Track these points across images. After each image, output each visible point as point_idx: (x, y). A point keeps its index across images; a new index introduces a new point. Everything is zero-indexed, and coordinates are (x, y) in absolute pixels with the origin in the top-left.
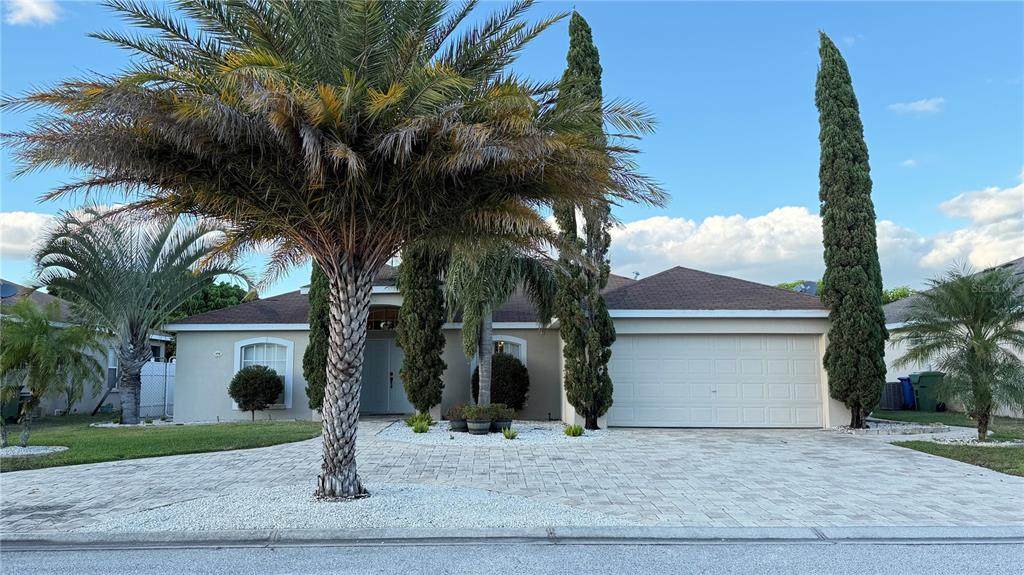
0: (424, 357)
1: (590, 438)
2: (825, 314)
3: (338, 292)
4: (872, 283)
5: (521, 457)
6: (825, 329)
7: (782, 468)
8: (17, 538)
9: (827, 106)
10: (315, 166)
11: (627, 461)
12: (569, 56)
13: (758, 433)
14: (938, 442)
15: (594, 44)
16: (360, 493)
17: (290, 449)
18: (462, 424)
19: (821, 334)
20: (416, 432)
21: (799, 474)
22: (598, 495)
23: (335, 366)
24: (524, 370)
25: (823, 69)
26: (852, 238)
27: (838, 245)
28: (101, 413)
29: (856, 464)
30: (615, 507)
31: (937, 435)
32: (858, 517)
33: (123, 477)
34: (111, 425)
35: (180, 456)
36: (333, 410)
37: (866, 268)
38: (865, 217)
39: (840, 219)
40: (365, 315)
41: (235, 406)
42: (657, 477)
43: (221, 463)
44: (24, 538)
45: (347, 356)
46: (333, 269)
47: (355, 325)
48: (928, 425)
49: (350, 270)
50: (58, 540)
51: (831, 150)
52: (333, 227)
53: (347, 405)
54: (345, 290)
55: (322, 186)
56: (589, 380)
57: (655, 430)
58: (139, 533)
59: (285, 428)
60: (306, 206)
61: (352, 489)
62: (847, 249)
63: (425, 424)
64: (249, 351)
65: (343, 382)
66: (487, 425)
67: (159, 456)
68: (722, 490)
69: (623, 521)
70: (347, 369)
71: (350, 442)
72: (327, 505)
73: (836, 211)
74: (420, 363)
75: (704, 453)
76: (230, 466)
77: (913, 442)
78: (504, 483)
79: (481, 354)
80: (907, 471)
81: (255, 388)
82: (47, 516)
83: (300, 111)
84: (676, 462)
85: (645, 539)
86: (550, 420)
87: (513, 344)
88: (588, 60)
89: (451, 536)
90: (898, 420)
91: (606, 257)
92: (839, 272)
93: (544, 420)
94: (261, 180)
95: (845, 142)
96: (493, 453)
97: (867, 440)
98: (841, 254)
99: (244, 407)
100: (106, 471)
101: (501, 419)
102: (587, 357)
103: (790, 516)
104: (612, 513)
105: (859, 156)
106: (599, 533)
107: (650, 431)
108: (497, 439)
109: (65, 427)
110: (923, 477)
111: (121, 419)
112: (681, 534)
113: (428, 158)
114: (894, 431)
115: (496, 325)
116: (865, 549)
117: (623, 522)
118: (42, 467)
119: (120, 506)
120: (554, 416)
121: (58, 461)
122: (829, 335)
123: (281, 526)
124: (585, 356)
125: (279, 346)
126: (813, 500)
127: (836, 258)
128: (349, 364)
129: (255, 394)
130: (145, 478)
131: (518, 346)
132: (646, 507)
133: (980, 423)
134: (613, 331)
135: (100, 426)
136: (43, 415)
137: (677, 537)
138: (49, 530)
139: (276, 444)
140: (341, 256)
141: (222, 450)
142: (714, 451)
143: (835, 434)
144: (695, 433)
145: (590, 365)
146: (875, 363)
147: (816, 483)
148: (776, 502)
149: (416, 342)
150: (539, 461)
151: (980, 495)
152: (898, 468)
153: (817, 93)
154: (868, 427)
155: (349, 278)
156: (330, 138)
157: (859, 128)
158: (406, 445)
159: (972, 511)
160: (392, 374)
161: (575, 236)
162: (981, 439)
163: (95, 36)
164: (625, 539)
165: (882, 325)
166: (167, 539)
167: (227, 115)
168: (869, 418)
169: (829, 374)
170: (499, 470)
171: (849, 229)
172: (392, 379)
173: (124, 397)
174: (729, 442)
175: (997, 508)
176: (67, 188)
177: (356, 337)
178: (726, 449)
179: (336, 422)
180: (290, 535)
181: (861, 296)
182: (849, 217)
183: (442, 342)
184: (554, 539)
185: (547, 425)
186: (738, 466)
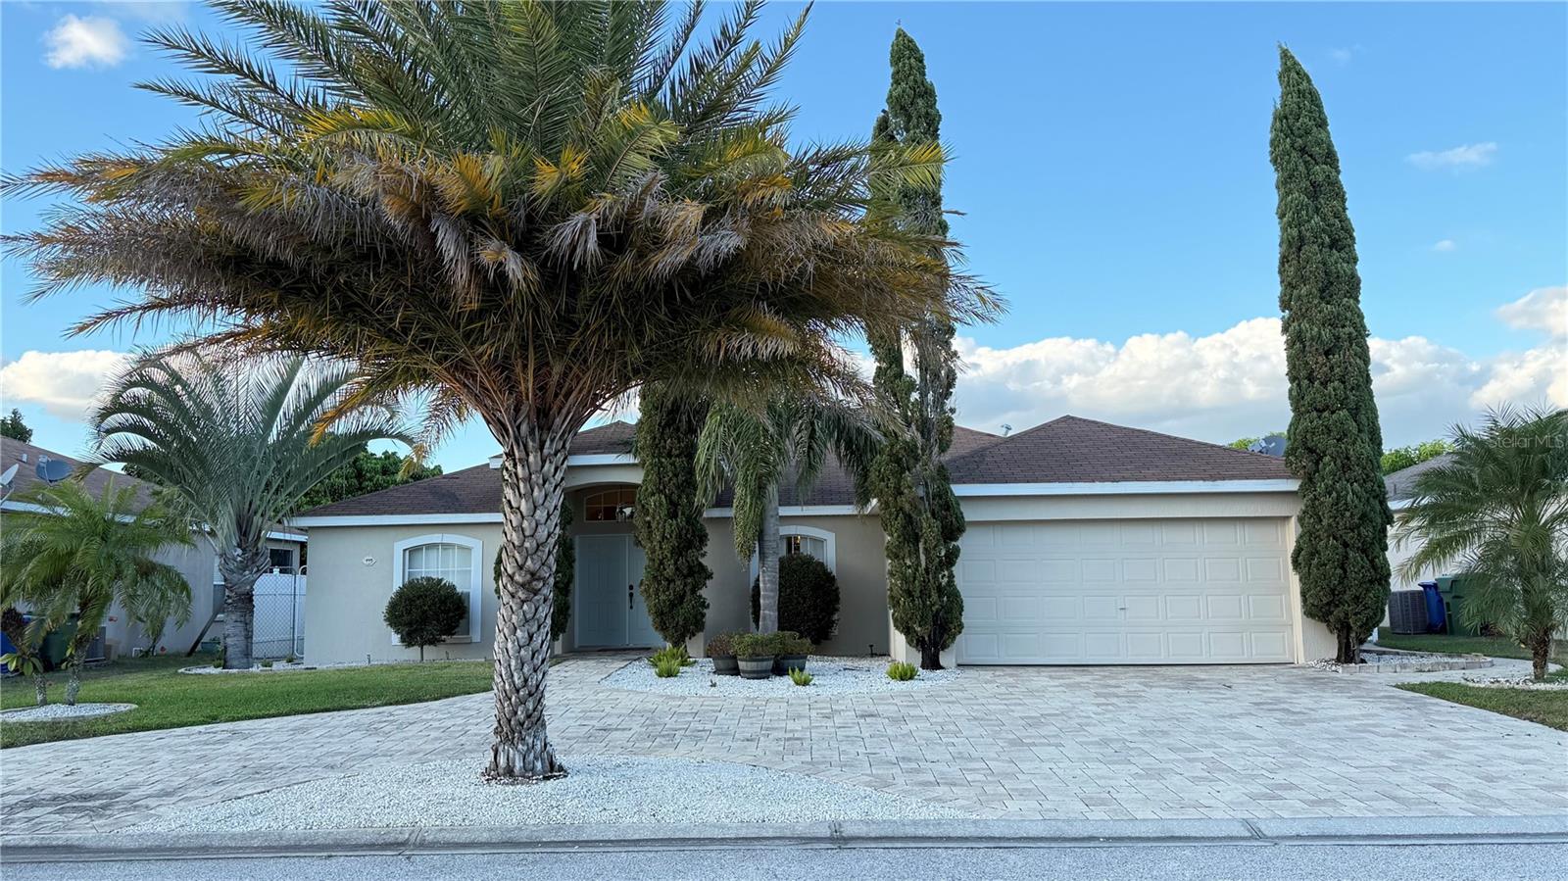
0: (676, 563)
1: (928, 682)
2: (1293, 485)
3: (515, 466)
4: (1366, 437)
5: (813, 713)
6: (1294, 509)
7: (1216, 728)
8: (33, 843)
9: (1288, 162)
10: (461, 275)
11: (975, 719)
12: (890, 96)
13: (1186, 672)
14: (1471, 684)
15: (928, 78)
16: (552, 770)
17: (468, 704)
18: (730, 663)
19: (1287, 518)
20: (660, 675)
21: (1242, 736)
22: (918, 771)
23: (511, 577)
24: (830, 578)
25: (1284, 105)
26: (1332, 369)
27: (1311, 379)
28: (201, 652)
29: (1334, 719)
30: (941, 791)
31: (1470, 674)
32: (1320, 802)
33: (207, 750)
34: (211, 670)
35: (300, 717)
36: (510, 645)
37: (1355, 413)
38: (1350, 334)
39: (1312, 339)
40: (557, 499)
41: (396, 638)
42: (1018, 743)
43: (357, 727)
44: (44, 843)
45: (529, 562)
46: (507, 431)
47: (541, 515)
48: (1460, 656)
49: (532, 432)
50: (94, 845)
51: (1295, 231)
52: (503, 366)
53: (531, 637)
54: (525, 462)
55: (475, 306)
56: (924, 593)
57: (1030, 669)
58: (215, 834)
59: (465, 673)
60: (458, 335)
61: (539, 765)
62: (1324, 384)
63: (675, 663)
64: (417, 555)
65: (523, 602)
66: (769, 664)
67: (269, 716)
68: (1115, 763)
69: (952, 812)
70: (530, 583)
71: (537, 694)
72: (500, 790)
73: (1305, 325)
74: (670, 571)
75: (1098, 705)
76: (371, 730)
77: (1431, 684)
78: (777, 753)
79: (763, 556)
80: (1411, 729)
81: (424, 612)
82: (85, 809)
83: (429, 190)
84: (1052, 720)
85: (980, 839)
86: (873, 655)
87: (814, 540)
88: (920, 102)
89: (682, 836)
90: (1413, 649)
91: (949, 403)
92: (1312, 420)
93: (862, 656)
94: (389, 299)
95: (1317, 219)
96: (772, 708)
97: (1360, 682)
98: (1314, 393)
99: (408, 640)
100: (187, 740)
101: (789, 656)
102: (923, 557)
103: (1212, 802)
104: (936, 799)
105: (1340, 240)
106: (910, 831)
107: (1021, 670)
108: (781, 687)
109: (141, 675)
110: (1437, 739)
111: (225, 662)
112: (1038, 830)
113: (628, 259)
114: (1403, 667)
115: (784, 511)
116: (1318, 852)
117: (947, 813)
118: (94, 736)
119: (195, 793)
120: (880, 651)
121: (118, 725)
122: (1300, 520)
123: (427, 822)
124: (918, 557)
125: (461, 547)
126: (1253, 777)
127: (1307, 398)
128: (533, 574)
129: (424, 620)
130: (241, 750)
131: (821, 541)
132: (989, 789)
133: (1536, 654)
134: (960, 517)
135: (194, 671)
136: (114, 657)
137: (1031, 835)
138: (84, 830)
139: (447, 697)
140: (517, 410)
141: (364, 707)
142: (1114, 700)
143: (1310, 673)
144: (1092, 673)
145: (927, 570)
146: (1372, 562)
147: (1264, 750)
148: (1195, 780)
149: (664, 537)
150: (838, 720)
151: (1521, 767)
152: (1399, 725)
153: (1274, 143)
154: (1363, 661)
155: (531, 444)
156: (482, 234)
157: (1340, 196)
158: (641, 697)
159: (1501, 791)
160: (631, 587)
161: (900, 374)
162: (1538, 678)
163: (145, 87)
164: (949, 839)
165: (1383, 502)
166: (256, 843)
167: (322, 203)
168: (1365, 647)
169: (1300, 580)
170: (775, 734)
171: (1327, 353)
172: (631, 595)
173: (229, 629)
174: (1142, 688)
175: (1541, 787)
176: (108, 315)
177: (542, 533)
178: (1133, 697)
179: (513, 663)
180: (440, 836)
181: (1348, 458)
182: (1326, 334)
183: (703, 539)
184: (839, 840)
185: (865, 663)
186: (1148, 724)
